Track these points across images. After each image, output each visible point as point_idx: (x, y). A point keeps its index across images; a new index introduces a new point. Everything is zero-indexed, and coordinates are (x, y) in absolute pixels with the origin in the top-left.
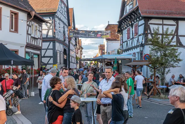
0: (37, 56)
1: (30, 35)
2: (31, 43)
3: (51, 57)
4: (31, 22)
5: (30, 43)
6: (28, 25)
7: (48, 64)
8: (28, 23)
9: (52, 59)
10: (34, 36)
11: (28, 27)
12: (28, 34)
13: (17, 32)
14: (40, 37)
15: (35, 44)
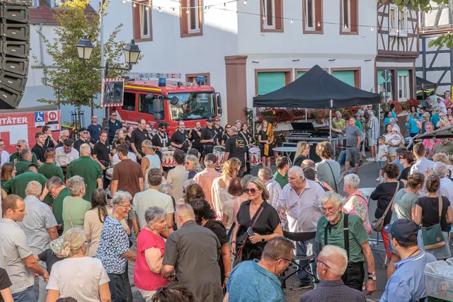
0: (407, 74)
1: (387, 32)
2: (390, 49)
3: (445, 69)
4: (387, 6)
5: (387, 49)
6: (379, 14)
7: (439, 84)
8: (381, 10)
9: (449, 72)
10: (397, 35)
11: (380, 18)
12: (380, 31)
13: (355, 33)
14: (414, 32)
15: (401, 49)
